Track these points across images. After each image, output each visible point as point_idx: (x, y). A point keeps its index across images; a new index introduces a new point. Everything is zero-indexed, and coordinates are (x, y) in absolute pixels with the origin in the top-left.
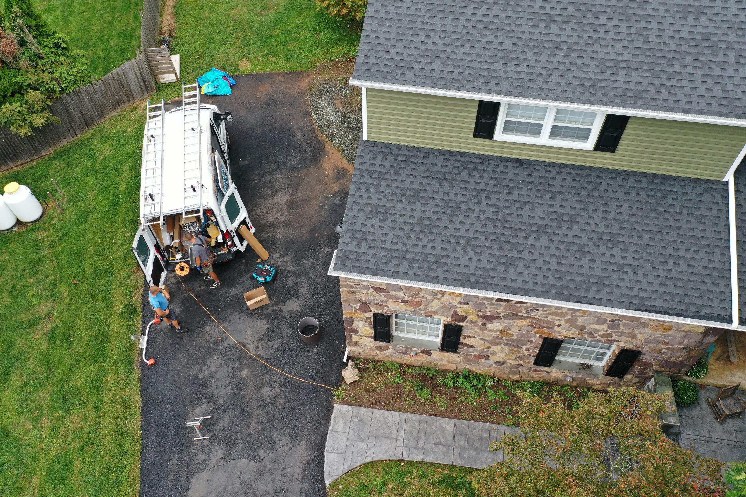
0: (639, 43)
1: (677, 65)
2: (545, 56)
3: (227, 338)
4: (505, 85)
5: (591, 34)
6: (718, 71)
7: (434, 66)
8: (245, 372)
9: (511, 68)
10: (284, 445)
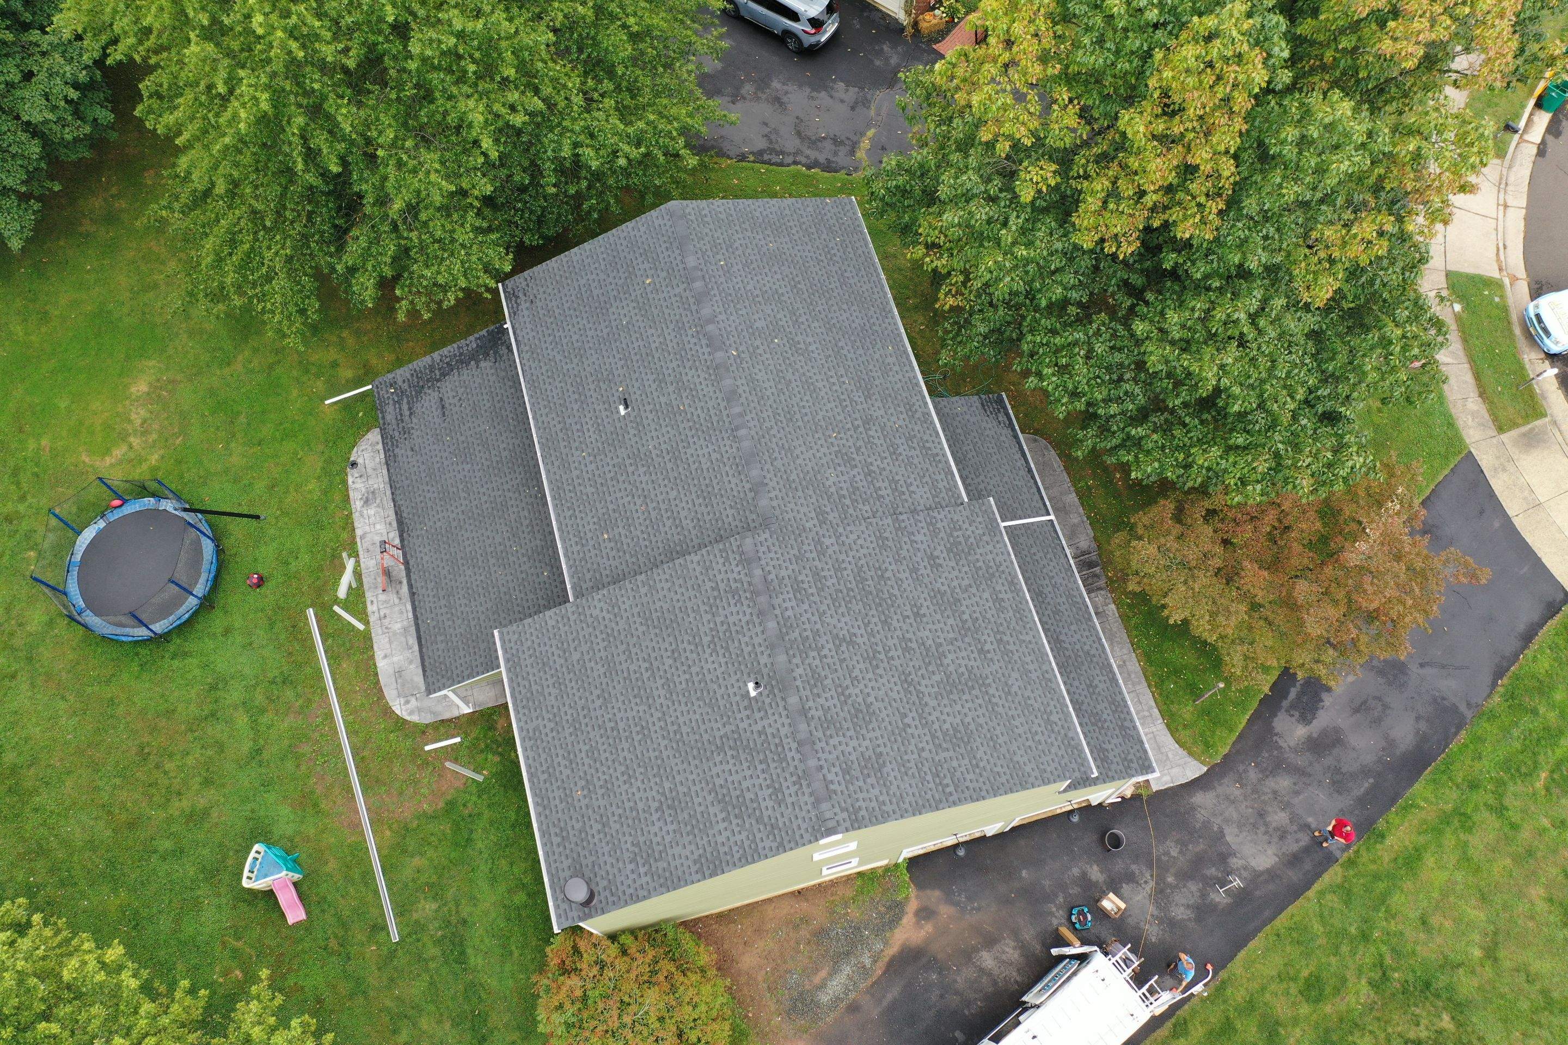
0: (974, 590)
1: (978, 565)
2: (1012, 647)
3: (1152, 915)
4: (1044, 668)
5: (980, 621)
6: (972, 540)
7: (1056, 720)
8: (1170, 879)
9: (1031, 667)
10: (1201, 815)
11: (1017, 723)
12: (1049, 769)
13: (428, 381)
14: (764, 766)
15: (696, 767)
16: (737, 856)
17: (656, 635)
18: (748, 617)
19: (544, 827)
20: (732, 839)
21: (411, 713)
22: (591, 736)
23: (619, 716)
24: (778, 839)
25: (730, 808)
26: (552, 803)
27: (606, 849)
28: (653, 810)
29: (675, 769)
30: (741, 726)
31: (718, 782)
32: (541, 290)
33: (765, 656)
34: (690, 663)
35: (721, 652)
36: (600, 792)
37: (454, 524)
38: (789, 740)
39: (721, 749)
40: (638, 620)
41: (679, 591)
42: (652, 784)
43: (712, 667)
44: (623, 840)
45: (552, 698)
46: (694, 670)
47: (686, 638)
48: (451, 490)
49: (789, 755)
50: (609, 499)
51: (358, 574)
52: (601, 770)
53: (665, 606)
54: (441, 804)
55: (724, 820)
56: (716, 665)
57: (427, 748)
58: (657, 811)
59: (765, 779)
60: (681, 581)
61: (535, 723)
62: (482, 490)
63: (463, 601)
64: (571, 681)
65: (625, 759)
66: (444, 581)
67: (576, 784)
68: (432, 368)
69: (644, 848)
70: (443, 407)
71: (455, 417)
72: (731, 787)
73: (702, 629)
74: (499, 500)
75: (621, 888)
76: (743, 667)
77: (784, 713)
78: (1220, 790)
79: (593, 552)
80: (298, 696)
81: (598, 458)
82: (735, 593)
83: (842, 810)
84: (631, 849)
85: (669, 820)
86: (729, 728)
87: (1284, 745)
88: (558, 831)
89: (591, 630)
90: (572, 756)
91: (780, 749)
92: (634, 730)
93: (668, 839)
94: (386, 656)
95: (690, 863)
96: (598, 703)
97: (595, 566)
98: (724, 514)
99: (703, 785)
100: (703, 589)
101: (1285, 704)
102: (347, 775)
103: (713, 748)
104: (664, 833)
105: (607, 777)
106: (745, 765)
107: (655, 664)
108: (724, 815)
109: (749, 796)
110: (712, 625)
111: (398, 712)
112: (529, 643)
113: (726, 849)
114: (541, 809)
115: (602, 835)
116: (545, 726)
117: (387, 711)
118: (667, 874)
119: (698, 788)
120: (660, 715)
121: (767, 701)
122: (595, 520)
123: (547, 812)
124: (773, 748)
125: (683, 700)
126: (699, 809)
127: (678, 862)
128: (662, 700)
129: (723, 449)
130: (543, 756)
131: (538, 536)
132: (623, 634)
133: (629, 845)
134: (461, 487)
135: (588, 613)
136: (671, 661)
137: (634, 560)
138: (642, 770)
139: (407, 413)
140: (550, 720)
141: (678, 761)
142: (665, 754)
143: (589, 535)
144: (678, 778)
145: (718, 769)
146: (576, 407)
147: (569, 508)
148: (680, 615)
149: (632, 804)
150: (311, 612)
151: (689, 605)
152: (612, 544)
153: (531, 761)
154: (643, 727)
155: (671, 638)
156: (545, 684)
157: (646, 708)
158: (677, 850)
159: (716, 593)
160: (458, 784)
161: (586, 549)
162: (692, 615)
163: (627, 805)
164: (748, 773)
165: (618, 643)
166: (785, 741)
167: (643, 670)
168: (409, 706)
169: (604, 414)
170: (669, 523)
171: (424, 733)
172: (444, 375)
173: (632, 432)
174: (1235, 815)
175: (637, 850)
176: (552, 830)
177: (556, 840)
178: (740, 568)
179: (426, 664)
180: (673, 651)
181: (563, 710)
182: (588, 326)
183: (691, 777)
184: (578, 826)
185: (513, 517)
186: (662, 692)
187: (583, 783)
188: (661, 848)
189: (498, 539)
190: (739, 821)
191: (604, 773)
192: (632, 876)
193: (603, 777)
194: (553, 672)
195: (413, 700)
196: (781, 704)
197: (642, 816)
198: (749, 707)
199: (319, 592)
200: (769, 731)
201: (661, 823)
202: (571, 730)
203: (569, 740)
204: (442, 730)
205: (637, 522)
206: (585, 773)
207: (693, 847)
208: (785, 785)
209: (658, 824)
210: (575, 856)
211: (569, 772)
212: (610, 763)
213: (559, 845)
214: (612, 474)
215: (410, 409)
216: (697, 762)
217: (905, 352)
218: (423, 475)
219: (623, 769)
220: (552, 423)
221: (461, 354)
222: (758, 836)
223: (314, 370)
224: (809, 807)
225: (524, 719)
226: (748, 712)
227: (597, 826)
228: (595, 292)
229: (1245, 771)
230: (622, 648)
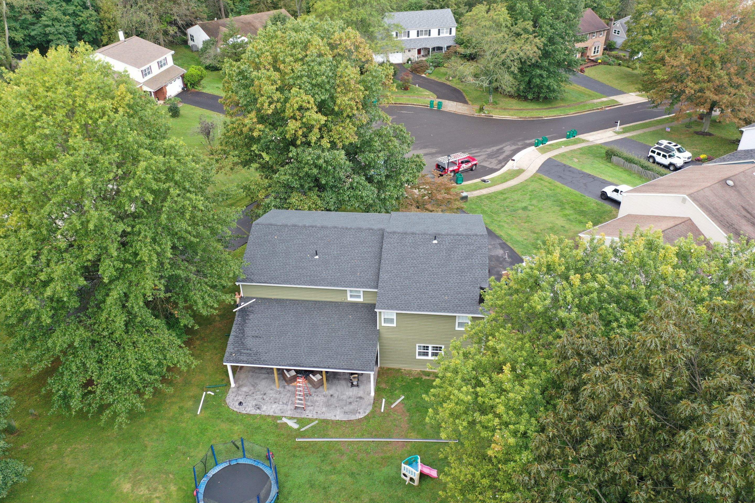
13: (241, 340)
17: (404, 263)
18: (412, 237)
20: (479, 259)
21: (365, 413)
22: (428, 289)
23: (425, 280)
24: (483, 247)
25: (469, 257)
27: (468, 294)
28: (461, 278)
29: (450, 268)
30: (445, 248)
31: (460, 258)
32: (251, 269)
33: (426, 236)
34: (418, 256)
35: (419, 247)
36: (448, 291)
37: (309, 345)
38: (455, 237)
39: (450, 255)
40: (396, 266)
41: (393, 253)
42: (452, 276)
43: (422, 251)
44: (467, 289)
45: (409, 298)
46: (421, 255)
47: (409, 255)
48: (294, 342)
49: (459, 238)
50: (346, 270)
51: (291, 418)
52: (441, 289)
53: (396, 258)
54: (407, 414)
56: (423, 249)
57: (382, 410)
59: (464, 246)
60: (390, 251)
61: (416, 305)
62: (302, 331)
63: (343, 349)
64: (406, 291)
65: (441, 282)
67: (443, 298)
68: (236, 337)
70: (257, 337)
71: (264, 333)
72: (462, 255)
73: (409, 250)
74: (311, 326)
76: (427, 243)
77: (446, 236)
79: (362, 279)
80: (334, 453)
81: (329, 269)
82: (402, 238)
85: (466, 274)
86: (444, 251)
88: (456, 307)
90: (432, 297)
91: (456, 240)
92: (432, 277)
94: (335, 416)
95: (482, 272)
96: (418, 284)
97: (367, 280)
98: (372, 239)
99: (459, 262)
100: (396, 246)
102: (380, 442)
103: (448, 257)
105: (444, 288)
106: (457, 250)
107: (413, 265)
109: (467, 251)
110: (409, 247)
111: (362, 417)
112: (386, 300)
113: (481, 261)
114: (446, 311)
115: (463, 294)
116: (418, 302)
117: (360, 420)
118: (483, 279)
119: (459, 264)
120: (431, 268)
121: (440, 239)
122: (350, 276)
123: (448, 309)
124: (456, 242)
125: (429, 261)
126: (466, 265)
127: (480, 275)
128: (426, 266)
129: (351, 234)
130: (428, 305)
131: (334, 316)
132: (398, 272)
133: (469, 287)
134: (295, 338)
136: (415, 261)
138: (446, 278)
141: (448, 267)
142: (444, 270)
143: (355, 279)
144: (454, 269)
145: (455, 257)
146: (305, 271)
147: (341, 282)
148: (401, 255)
150: (298, 440)
151: (399, 251)
152: (362, 273)
153: (428, 310)
154: (433, 274)
155: (408, 259)
156: (403, 299)
157: (427, 271)
158: (476, 274)
159: (399, 243)
160: (401, 406)
162: (403, 251)
163: (456, 284)
164: (460, 250)
167: (414, 269)
168: (361, 412)
169: (314, 263)
170: (366, 255)
171: (375, 411)
172: (243, 333)
173: (326, 256)
176: (455, 309)
177: (459, 308)
178: (395, 235)
180: (412, 259)
181: (415, 296)
182: (277, 260)
183: (455, 265)
184: (457, 301)
187: (443, 296)
188: (474, 278)
190: (474, 256)
193: (444, 290)
194: (400, 295)
196: (443, 236)
197: (461, 281)
198: (440, 244)
199: (290, 435)
200: (450, 241)
202: (423, 295)
203: (427, 296)
204: (377, 405)
205: (359, 264)
206: (440, 294)
207: (477, 270)
208: (468, 242)
209: (466, 278)
210: (467, 304)
211: (437, 299)
212: (440, 286)
213: (461, 308)
214: (337, 266)
215: (248, 350)
216: (451, 262)
218: (281, 351)
219: (444, 283)
220: (305, 279)
221: (240, 324)
222: (480, 252)
224: (477, 237)
225: (412, 308)
226: (442, 245)
227: (460, 295)
228: (266, 253)
230: (403, 273)
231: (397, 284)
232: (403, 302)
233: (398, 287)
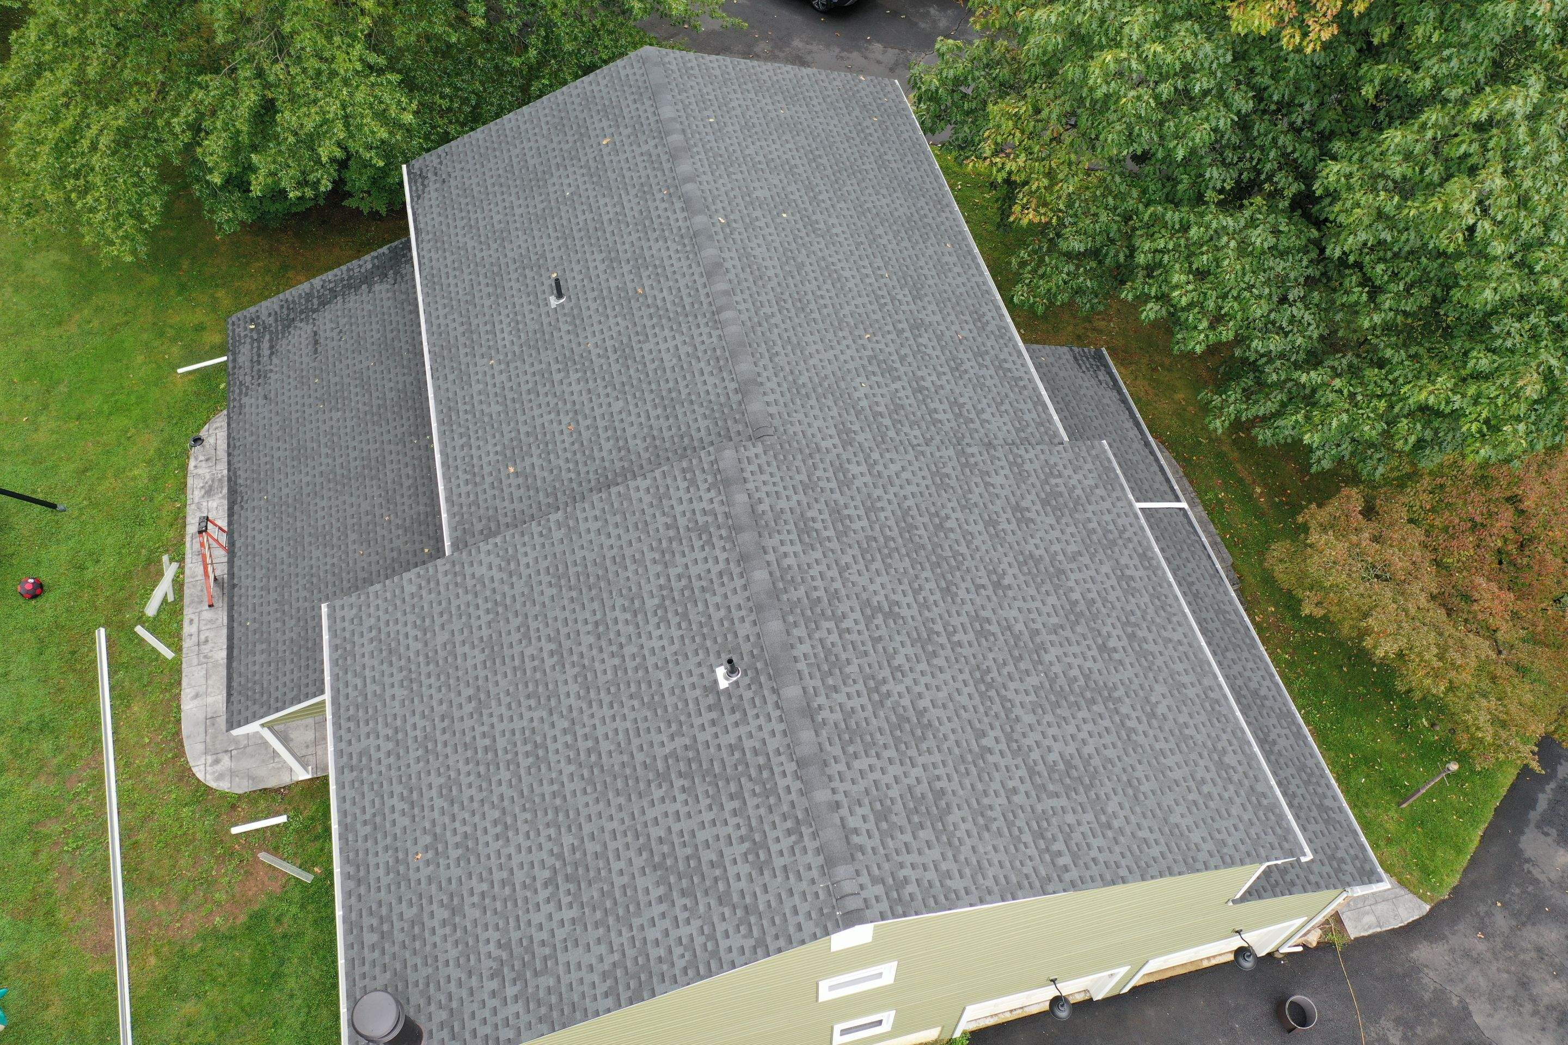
0: (1086, 559)
1: (1090, 526)
2: (1150, 647)
4: (1206, 682)
5: (1099, 604)
6: (1078, 491)
7: (1234, 763)
9: (1185, 679)
10: (1430, 980)
11: (1170, 761)
12: (1230, 841)
13: (302, 312)
14: (736, 804)
15: (620, 808)
16: (680, 964)
17: (572, 600)
18: (722, 565)
19: (354, 916)
20: (674, 934)
21: (220, 777)
22: (451, 762)
23: (499, 727)
24: (756, 933)
25: (672, 879)
26: (373, 876)
27: (453, 953)
28: (539, 885)
29: (584, 812)
30: (701, 737)
31: (655, 832)
32: (458, 166)
33: (747, 625)
34: (623, 640)
35: (674, 620)
36: (454, 854)
37: (306, 490)
38: (783, 758)
39: (663, 777)
40: (545, 579)
41: (614, 532)
42: (542, 839)
43: (656, 644)
44: (483, 937)
45: (397, 703)
46: (629, 650)
47: (619, 602)
48: (309, 445)
49: (782, 783)
50: (521, 419)
51: (178, 585)
52: (459, 818)
53: (590, 557)
54: (243, 918)
55: (660, 900)
56: (665, 642)
57: (235, 830)
58: (546, 885)
59: (738, 826)
60: (618, 518)
61: (364, 743)
62: (351, 444)
63: (304, 593)
64: (429, 675)
65: (502, 797)
66: (279, 567)
67: (416, 842)
68: (309, 297)
69: (517, 950)
70: (316, 342)
71: (331, 353)
72: (677, 841)
73: (646, 588)
74: (373, 455)
75: (469, 1025)
76: (709, 643)
77: (775, 714)
78: (1455, 941)
79: (490, 492)
80: (58, 749)
81: (512, 366)
82: (702, 530)
83: (875, 881)
84: (496, 952)
85: (565, 900)
86: (679, 742)
87: (1542, 877)
88: (375, 922)
89: (470, 597)
90: (415, 795)
91: (765, 774)
92: (521, 749)
93: (560, 934)
94: (197, 696)
95: (596, 978)
96: (468, 708)
97: (491, 512)
98: (694, 426)
99: (630, 838)
100: (651, 529)
101: (1534, 816)
102: (106, 869)
103: (651, 776)
104: (554, 924)
105: (468, 829)
106: (704, 802)
107: (566, 644)
108: (661, 890)
109: (708, 856)
110: (662, 581)
111: (200, 776)
112: (373, 621)
113: (662, 952)
114: (352, 884)
115: (448, 930)
116: (378, 748)
117: (186, 774)
118: (554, 999)
119: (620, 844)
120: (566, 724)
121: (748, 695)
122: (499, 448)
123: (362, 890)
124: (753, 773)
125: (606, 699)
126: (619, 881)
127: (575, 975)
128: (572, 700)
129: (698, 340)
130: (369, 796)
132: (520, 600)
133: (492, 947)
134: (323, 441)
135: (468, 571)
136: (591, 639)
137: (551, 500)
138: (528, 816)
139: (266, 352)
140: (388, 738)
141: (590, 799)
142: (569, 787)
143: (487, 469)
144: (587, 828)
145: (658, 811)
146: (487, 303)
147: (461, 436)
148: (612, 569)
149: (505, 874)
150: (101, 634)
151: (628, 552)
152: (520, 480)
153: (348, 805)
154: (536, 746)
155: (596, 605)
156: (387, 680)
157: (545, 714)
158: (574, 955)
159: (672, 533)
160: (274, 887)
161: (479, 489)
162: (632, 567)
163: (498, 876)
164: (707, 817)
165: (510, 616)
166: (775, 760)
167: (545, 655)
168: (218, 768)
169: (527, 308)
170: (608, 445)
171: (233, 807)
172: (323, 304)
173: (565, 328)
174: (1482, 982)
175: (504, 956)
176: (367, 921)
177: (370, 938)
178: (713, 493)
179: (235, 684)
180: (597, 624)
181: (410, 721)
182: (516, 203)
183: (609, 826)
184: (409, 913)
185: (390, 476)
186: (573, 688)
187: (428, 839)
188: (547, 951)
189: (365, 506)
190: (688, 901)
191: (464, 822)
192: (491, 1003)
193: (461, 830)
194: (403, 662)
195: (226, 760)
196: (771, 699)
197: (520, 893)
198: (716, 707)
199: (119, 607)
200: (748, 744)
201: (551, 907)
202: (420, 752)
203: (415, 768)
204: (262, 804)
205: (560, 446)
206: (433, 822)
207: (603, 949)
208: (771, 835)
209: (545, 909)
210: (398, 966)
211: (406, 821)
212: (476, 805)
213: (373, 948)
214: (530, 385)
215: (271, 347)
216: (622, 800)
217: (970, 252)
218: (275, 428)
219: (497, 814)
220: (452, 326)
221: (350, 278)
222: (720, 927)
223: (170, 332)
224: (815, 873)
225: (346, 737)
226: (714, 715)
227: (443, 914)
228: (531, 162)
229: (1489, 914)
230: (516, 622)
231: (456, 625)
232: (371, 688)
233: (442, 637)
